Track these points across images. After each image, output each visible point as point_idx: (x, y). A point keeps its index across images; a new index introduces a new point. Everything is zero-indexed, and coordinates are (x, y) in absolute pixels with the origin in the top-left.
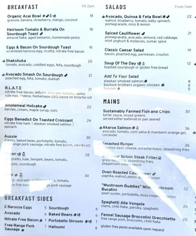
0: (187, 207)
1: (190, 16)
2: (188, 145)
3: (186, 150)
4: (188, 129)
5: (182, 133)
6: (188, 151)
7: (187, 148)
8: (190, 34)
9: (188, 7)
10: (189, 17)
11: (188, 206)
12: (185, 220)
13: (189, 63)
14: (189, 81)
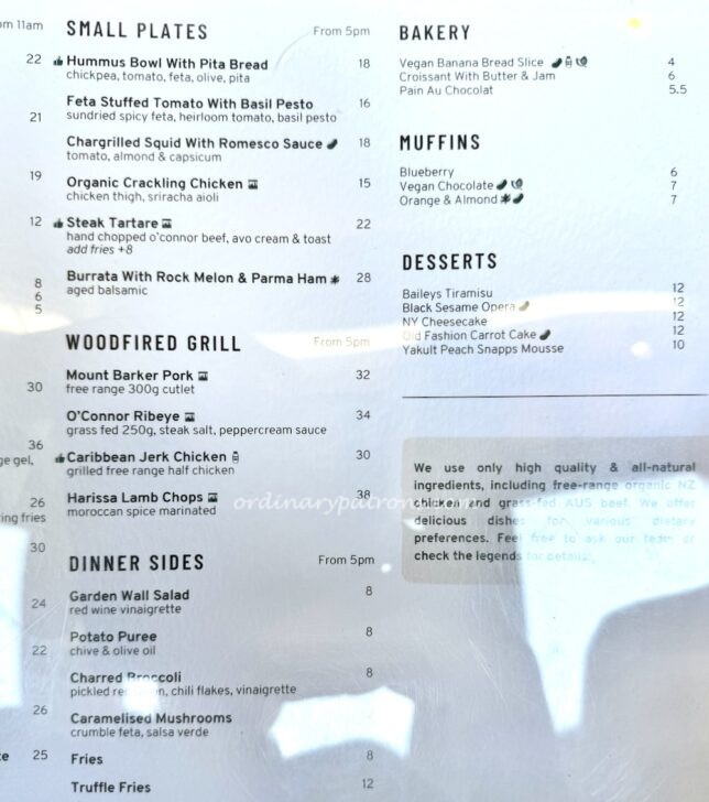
0: (43, 710)
1: (35, 59)
2: (41, 503)
3: (36, 518)
4: (37, 445)
5: (20, 461)
6: (39, 524)
7: (37, 511)
8: (37, 118)
9: (30, 26)
10: (33, 60)
11: (49, 708)
12: (40, 756)
13: (35, 221)
14: (38, 282)
